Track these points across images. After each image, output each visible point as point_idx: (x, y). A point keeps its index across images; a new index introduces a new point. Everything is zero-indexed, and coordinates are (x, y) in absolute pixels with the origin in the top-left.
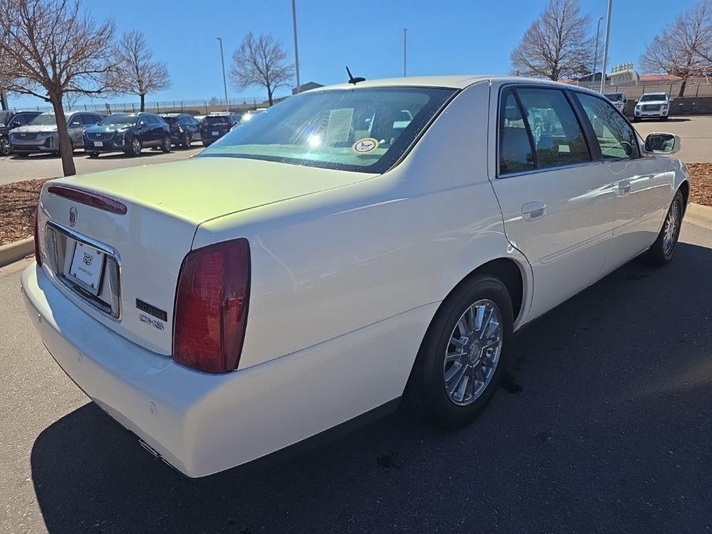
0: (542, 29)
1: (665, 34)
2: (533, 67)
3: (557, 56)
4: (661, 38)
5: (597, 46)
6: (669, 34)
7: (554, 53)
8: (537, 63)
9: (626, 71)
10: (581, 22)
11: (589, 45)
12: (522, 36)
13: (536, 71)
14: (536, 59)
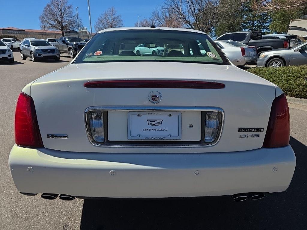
0: (53, 8)
1: (101, 17)
2: (51, 24)
3: (62, 21)
4: (100, 19)
5: (78, 19)
6: (103, 18)
7: (59, 19)
8: (53, 23)
9: (84, 30)
10: (69, 7)
11: (74, 18)
12: (43, 9)
13: (53, 27)
14: (53, 21)
